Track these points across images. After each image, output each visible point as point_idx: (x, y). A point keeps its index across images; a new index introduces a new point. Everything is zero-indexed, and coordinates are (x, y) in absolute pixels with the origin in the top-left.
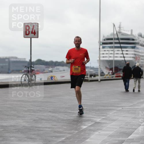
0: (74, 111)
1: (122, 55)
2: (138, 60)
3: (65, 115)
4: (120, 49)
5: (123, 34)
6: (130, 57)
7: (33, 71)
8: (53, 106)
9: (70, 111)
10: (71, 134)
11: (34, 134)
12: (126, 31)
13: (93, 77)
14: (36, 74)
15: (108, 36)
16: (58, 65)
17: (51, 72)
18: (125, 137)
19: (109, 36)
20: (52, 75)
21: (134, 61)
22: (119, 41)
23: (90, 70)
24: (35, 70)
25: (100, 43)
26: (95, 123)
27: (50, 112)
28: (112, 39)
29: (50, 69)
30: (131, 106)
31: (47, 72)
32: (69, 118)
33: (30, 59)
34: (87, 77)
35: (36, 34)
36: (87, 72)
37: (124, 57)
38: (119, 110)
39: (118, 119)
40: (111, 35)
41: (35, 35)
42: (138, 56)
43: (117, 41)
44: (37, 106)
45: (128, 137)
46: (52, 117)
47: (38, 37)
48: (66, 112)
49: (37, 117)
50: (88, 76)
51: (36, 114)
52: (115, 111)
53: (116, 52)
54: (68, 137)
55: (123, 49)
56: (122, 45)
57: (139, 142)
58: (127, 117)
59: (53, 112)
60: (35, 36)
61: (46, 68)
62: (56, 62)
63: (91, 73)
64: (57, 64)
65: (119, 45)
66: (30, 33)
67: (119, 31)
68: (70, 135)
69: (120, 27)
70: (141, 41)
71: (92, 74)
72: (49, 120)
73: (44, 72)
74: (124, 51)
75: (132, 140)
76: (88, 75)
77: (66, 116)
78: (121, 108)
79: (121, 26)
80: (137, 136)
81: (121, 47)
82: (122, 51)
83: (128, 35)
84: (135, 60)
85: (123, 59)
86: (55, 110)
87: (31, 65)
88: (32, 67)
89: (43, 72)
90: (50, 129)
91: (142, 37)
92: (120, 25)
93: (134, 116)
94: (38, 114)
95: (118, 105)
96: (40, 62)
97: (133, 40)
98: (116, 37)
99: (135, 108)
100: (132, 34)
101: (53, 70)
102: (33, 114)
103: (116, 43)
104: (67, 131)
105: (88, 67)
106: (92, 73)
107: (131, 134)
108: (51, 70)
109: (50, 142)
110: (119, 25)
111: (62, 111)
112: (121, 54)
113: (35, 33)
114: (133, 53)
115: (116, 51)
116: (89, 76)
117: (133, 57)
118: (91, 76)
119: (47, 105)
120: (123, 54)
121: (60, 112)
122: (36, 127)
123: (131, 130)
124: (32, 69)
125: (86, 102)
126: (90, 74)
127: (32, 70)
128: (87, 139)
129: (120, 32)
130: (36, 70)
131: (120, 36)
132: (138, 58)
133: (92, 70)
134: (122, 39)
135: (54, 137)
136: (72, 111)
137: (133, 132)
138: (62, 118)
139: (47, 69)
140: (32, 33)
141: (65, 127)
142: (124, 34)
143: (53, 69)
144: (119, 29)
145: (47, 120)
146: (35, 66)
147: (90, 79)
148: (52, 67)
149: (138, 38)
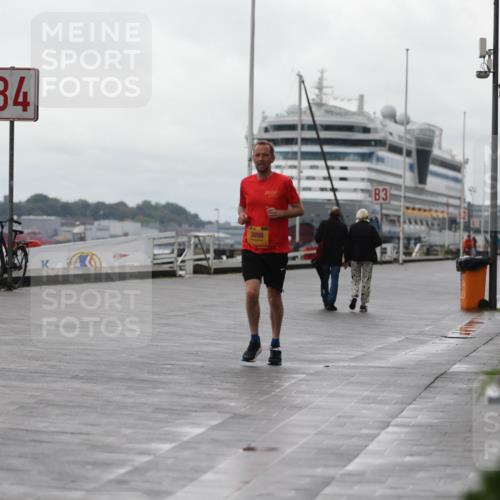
0: (159, 374)
1: (327, 184)
2: (381, 201)
3: (129, 388)
4: (321, 163)
5: (330, 111)
6: (355, 190)
7: (19, 236)
8: (88, 358)
9: (146, 376)
10: (149, 454)
11: (20, 456)
12: (343, 100)
13: (224, 257)
14: (28, 245)
15: (277, 115)
16: (106, 217)
17: (82, 238)
18: (336, 466)
19: (284, 117)
20: (86, 251)
21: (367, 203)
22: (318, 134)
23: (216, 235)
24: (26, 231)
25: (253, 139)
26: (231, 418)
27: (76, 377)
28: (292, 127)
29: (78, 230)
30: (357, 359)
31: (68, 241)
32: (143, 400)
33: (7, 193)
34: (207, 259)
35: (31, 109)
36: (207, 241)
37: (334, 190)
38: (317, 373)
39: (311, 403)
40: (290, 112)
41: (25, 110)
42: (381, 188)
43: (312, 135)
44: (30, 358)
45: (345, 466)
46: (83, 395)
47: (36, 118)
48: (131, 379)
49: (32, 396)
50: (208, 256)
51: (28, 385)
52: (303, 376)
53: (307, 172)
54: (137, 464)
55: (330, 163)
56: (327, 149)
57: (384, 482)
58: (343, 396)
59: (88, 380)
60: (25, 115)
61: (63, 225)
62: (100, 205)
63: (219, 245)
64: (101, 212)
65: (316, 149)
66: (10, 102)
67: (318, 100)
68: (145, 459)
69: (320, 88)
70: (391, 134)
71: (222, 247)
72: (73, 407)
73: (56, 238)
74: (333, 168)
75: (360, 477)
76: (208, 251)
77: (132, 392)
78: (320, 367)
79: (325, 83)
80: (378, 461)
81: (324, 156)
82: (328, 168)
83: (347, 113)
84: (370, 199)
85: (330, 195)
86: (92, 371)
87: (12, 215)
88: (16, 222)
89: (53, 239)
90: (77, 439)
91: (396, 122)
92: (321, 80)
93: (366, 393)
94: (35, 385)
95: (311, 356)
96: (42, 204)
97: (366, 130)
98: (307, 120)
99: (369, 364)
100: (361, 112)
101: (88, 233)
102: (15, 383)
103: (306, 141)
104: (137, 446)
105: (210, 223)
106: (222, 243)
107: (356, 456)
108: (80, 234)
109: (73, 481)
110: (317, 80)
111: (119, 375)
112: (325, 178)
113: (25, 105)
114: (365, 174)
115: (304, 168)
116: (211, 255)
117: (363, 190)
118: (219, 254)
119: (66, 355)
120: (330, 178)
121: (111, 379)
122: (27, 430)
123: (354, 441)
124: (16, 227)
125: (202, 344)
126: (216, 247)
127: (16, 232)
128: (205, 472)
129: (320, 105)
130: (29, 234)
131: (321, 118)
132: (382, 195)
133: (222, 235)
134: (328, 128)
135: (88, 463)
136: (153, 373)
137: (361, 451)
138: (118, 398)
139: (65, 228)
140: (16, 103)
141: (128, 431)
142: (333, 109)
143: (85, 229)
144: (317, 92)
145: (66, 406)
146: (24, 217)
147: (214, 264)
148: (84, 224)
149: (382, 123)
